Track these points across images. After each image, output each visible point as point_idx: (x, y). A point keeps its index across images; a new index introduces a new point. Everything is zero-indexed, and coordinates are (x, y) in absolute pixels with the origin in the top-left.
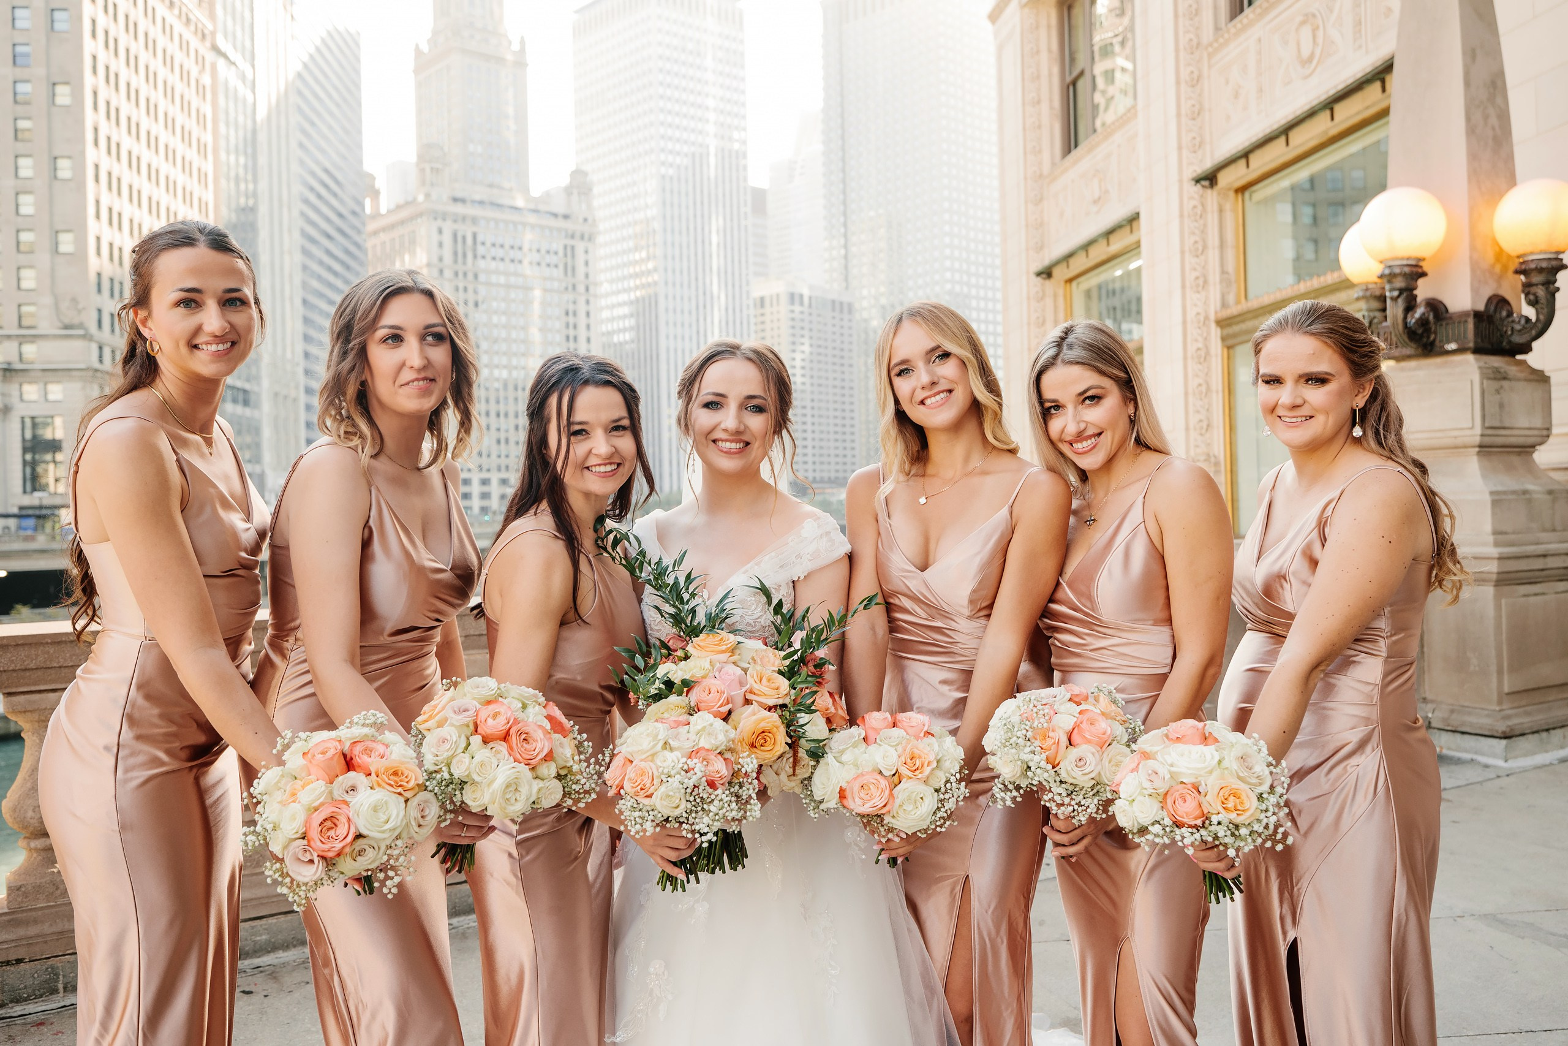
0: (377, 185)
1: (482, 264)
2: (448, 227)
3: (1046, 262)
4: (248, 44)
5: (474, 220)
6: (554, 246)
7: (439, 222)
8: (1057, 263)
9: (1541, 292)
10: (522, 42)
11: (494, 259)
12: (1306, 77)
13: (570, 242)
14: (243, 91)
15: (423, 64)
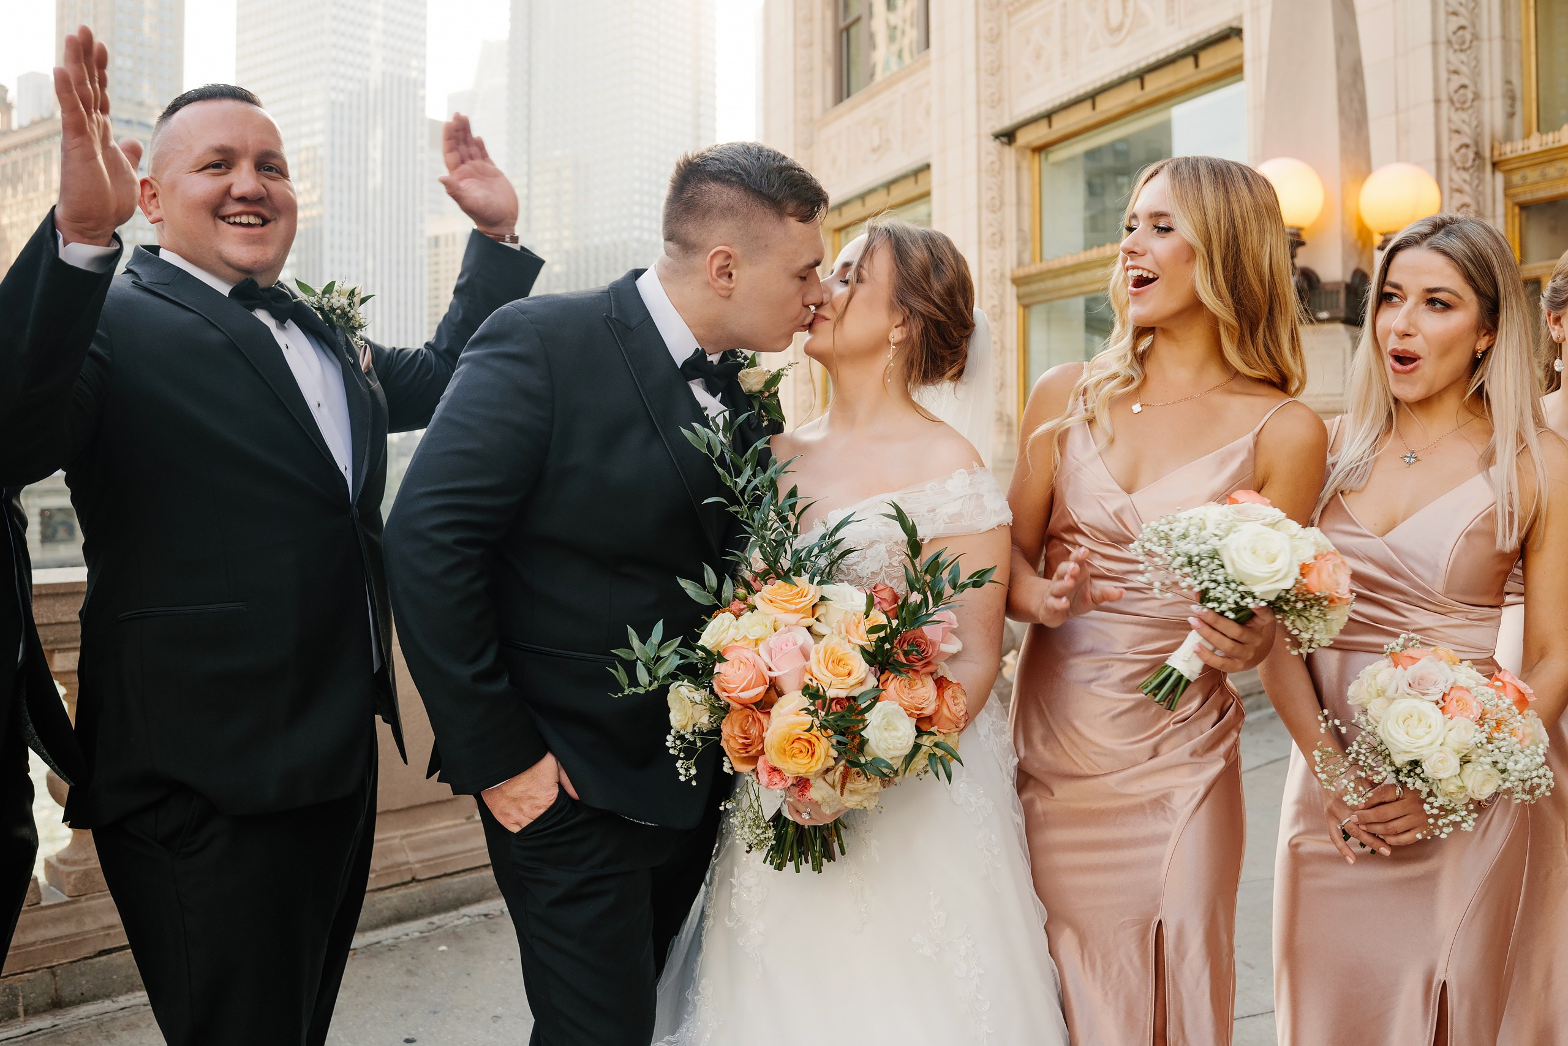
0: (10, 100)
12: (1115, 45)
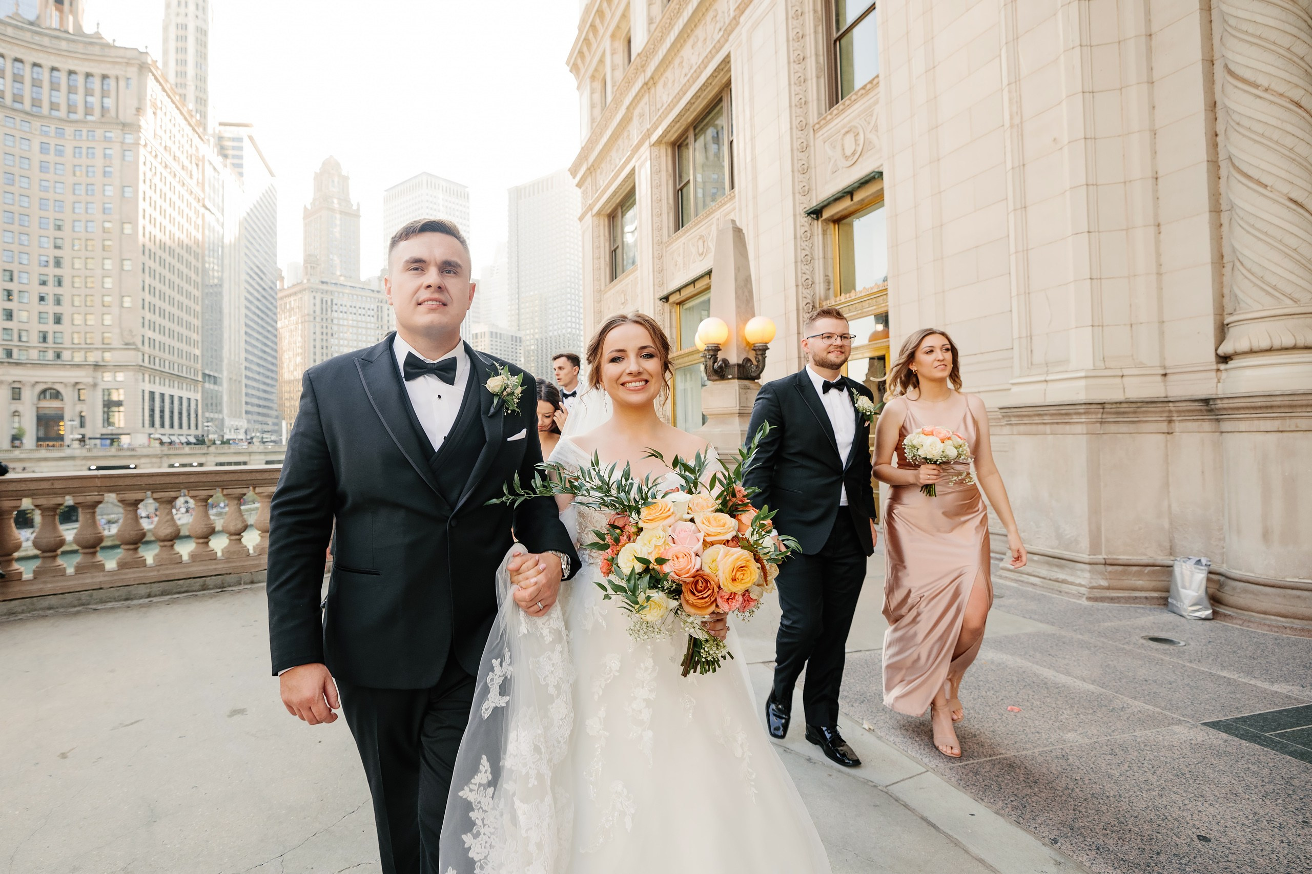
0: (283, 274)
1: (335, 314)
2: (319, 296)
4: (221, 204)
5: (332, 292)
6: (372, 307)
7: (314, 294)
9: (760, 357)
10: (358, 205)
11: (341, 312)
12: (701, 261)
13: (380, 304)
14: (218, 228)
15: (308, 215)
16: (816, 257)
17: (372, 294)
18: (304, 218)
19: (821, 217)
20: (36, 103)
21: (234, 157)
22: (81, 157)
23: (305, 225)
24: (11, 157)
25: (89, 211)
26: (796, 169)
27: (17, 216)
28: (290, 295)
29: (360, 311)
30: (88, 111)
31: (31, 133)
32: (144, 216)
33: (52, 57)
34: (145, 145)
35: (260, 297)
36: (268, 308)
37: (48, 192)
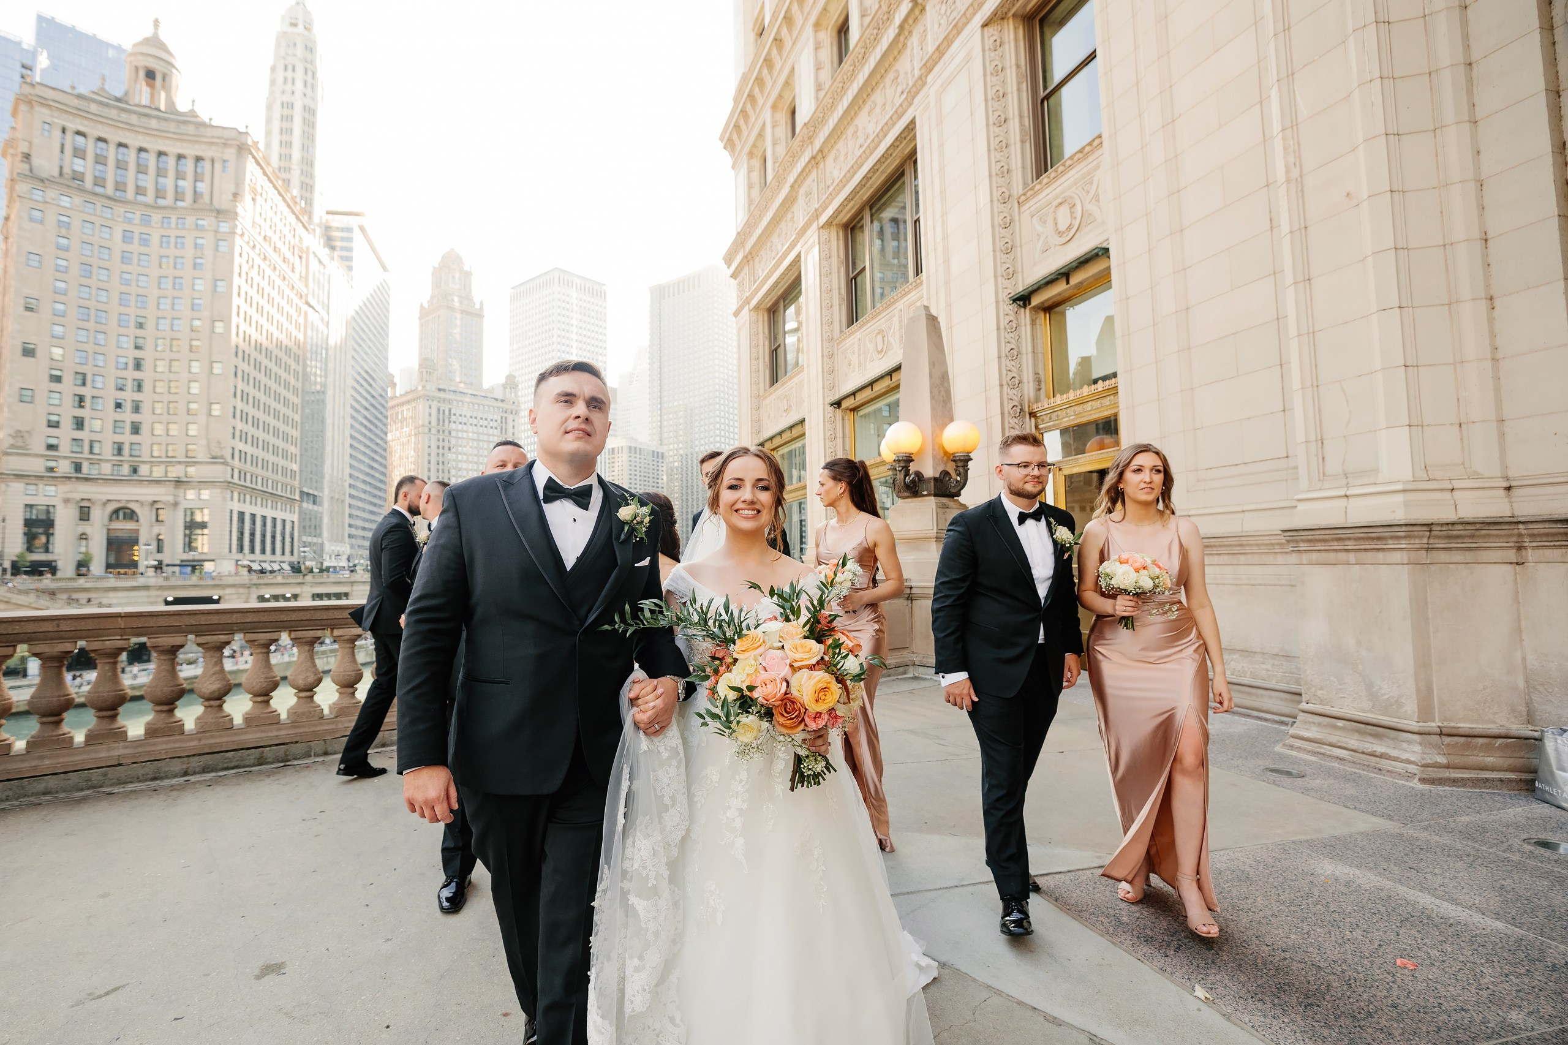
1: (453, 426)
2: (435, 405)
3: (761, 440)
4: (326, 301)
5: (450, 401)
6: (496, 417)
7: (429, 403)
8: (767, 440)
9: (961, 470)
10: (482, 303)
11: (460, 423)
12: (880, 359)
13: (504, 415)
14: (322, 327)
15: (424, 313)
16: (1024, 351)
17: (495, 403)
18: (420, 318)
19: (1030, 304)
20: (120, 186)
21: (342, 249)
22: (168, 247)
23: (422, 326)
24: (89, 247)
25: (176, 307)
26: (998, 248)
27: (93, 312)
28: (402, 404)
29: (481, 422)
30: (179, 196)
31: (113, 220)
32: (238, 313)
33: (141, 137)
34: (242, 235)
35: (368, 406)
36: (377, 418)
37: (130, 285)
